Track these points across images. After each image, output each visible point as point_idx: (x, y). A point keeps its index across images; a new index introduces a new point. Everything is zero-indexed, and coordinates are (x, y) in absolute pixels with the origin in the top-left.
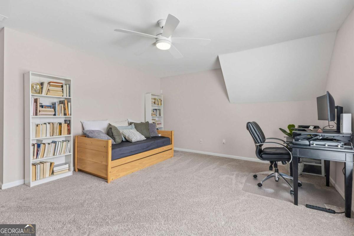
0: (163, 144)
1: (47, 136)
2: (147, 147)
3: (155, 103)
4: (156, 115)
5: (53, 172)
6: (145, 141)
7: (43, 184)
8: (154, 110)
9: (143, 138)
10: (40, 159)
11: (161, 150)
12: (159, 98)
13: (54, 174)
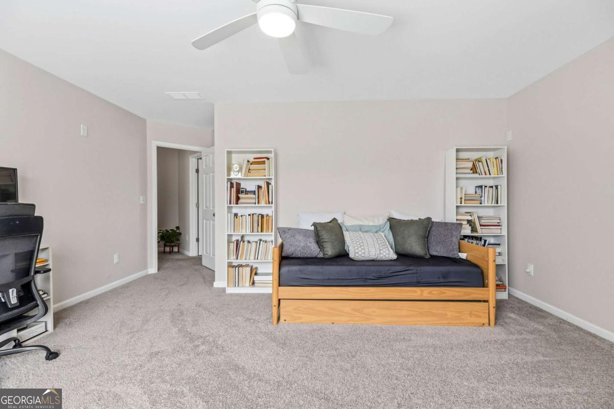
0: (442, 280)
1: (247, 231)
2: (379, 278)
3: (478, 171)
4: (479, 202)
5: (253, 283)
6: (391, 263)
7: (234, 294)
8: (477, 189)
9: (389, 254)
10: (239, 262)
11: (430, 293)
12: (496, 154)
13: (256, 284)
